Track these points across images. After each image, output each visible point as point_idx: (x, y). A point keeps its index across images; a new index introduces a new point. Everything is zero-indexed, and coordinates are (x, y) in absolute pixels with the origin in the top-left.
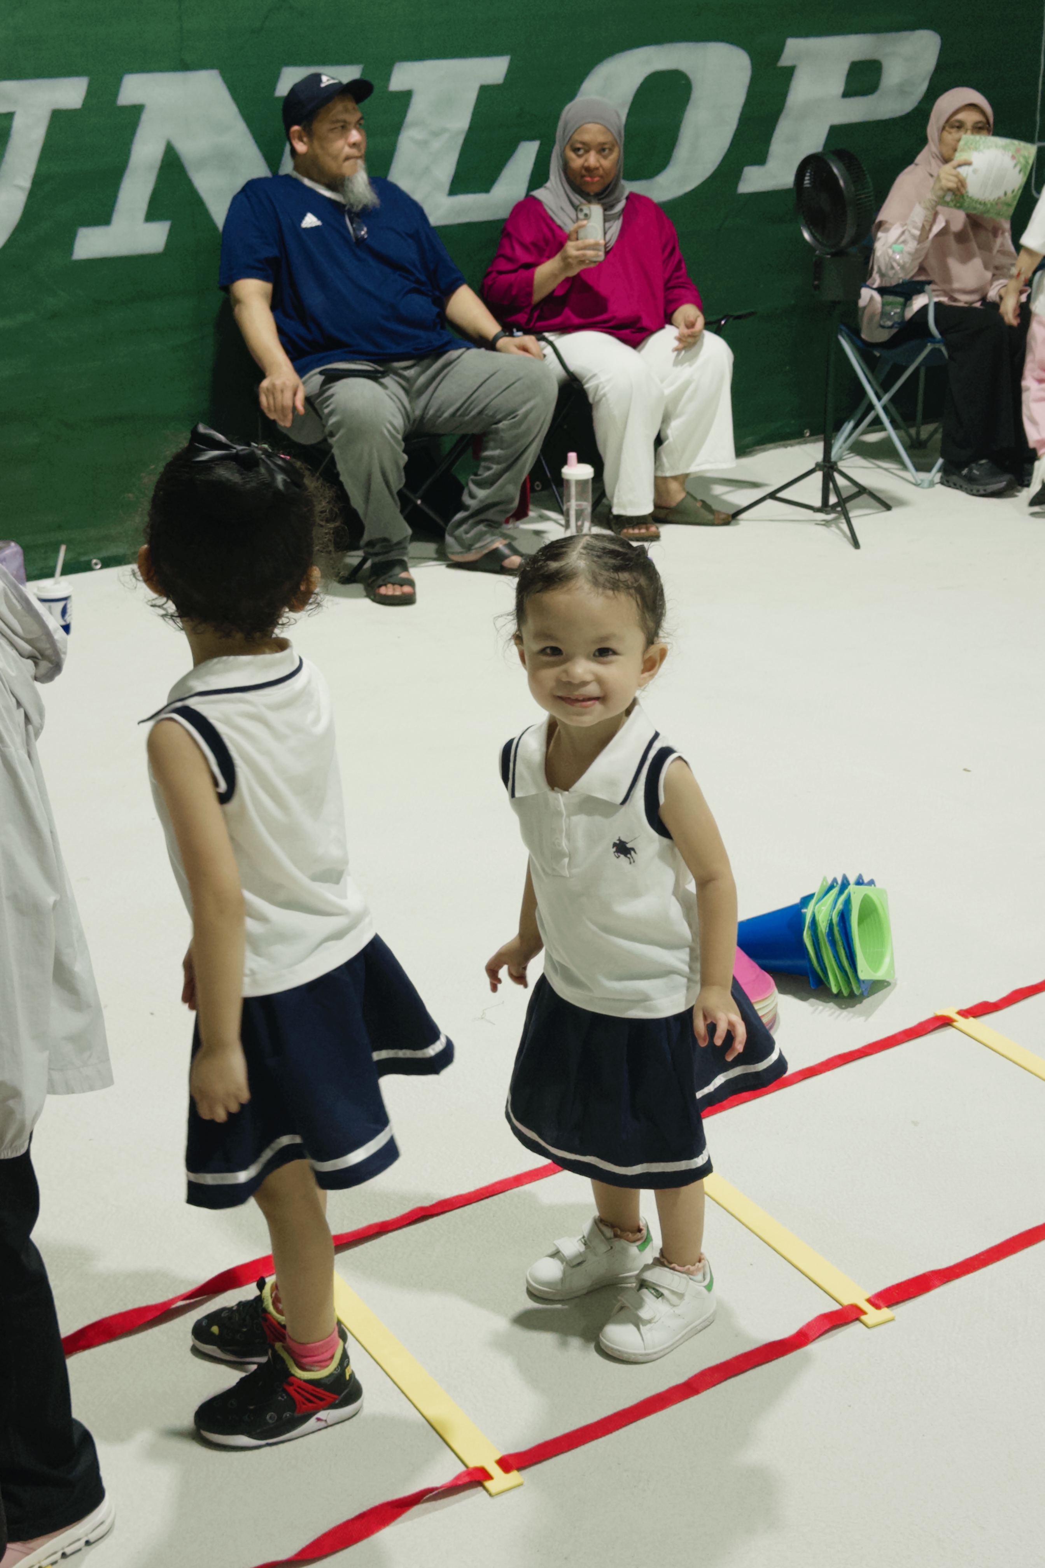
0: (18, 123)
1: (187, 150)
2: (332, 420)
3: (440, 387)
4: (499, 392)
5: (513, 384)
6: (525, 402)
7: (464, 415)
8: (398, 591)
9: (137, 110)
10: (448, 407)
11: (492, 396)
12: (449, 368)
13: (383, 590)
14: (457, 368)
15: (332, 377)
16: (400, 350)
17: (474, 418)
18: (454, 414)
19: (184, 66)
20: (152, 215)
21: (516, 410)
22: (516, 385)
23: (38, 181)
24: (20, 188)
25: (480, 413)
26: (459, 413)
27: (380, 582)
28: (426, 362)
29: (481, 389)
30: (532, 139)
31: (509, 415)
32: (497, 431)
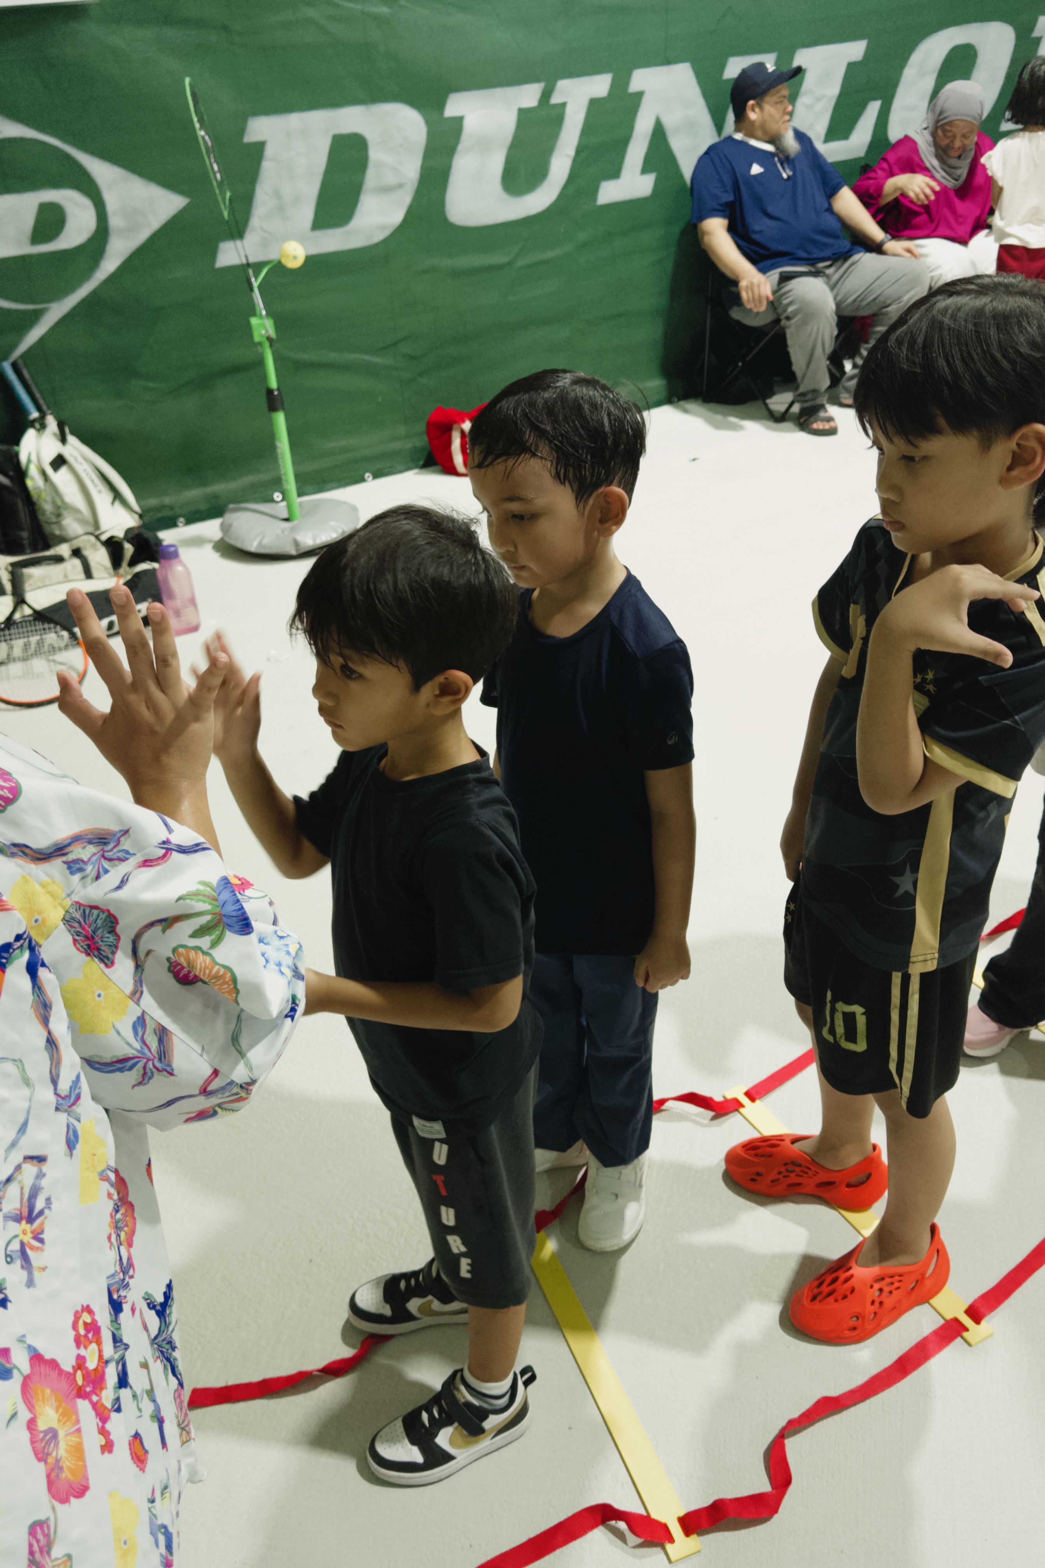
0: (569, 110)
1: (668, 123)
2: (790, 309)
3: (847, 280)
4: (889, 284)
5: (900, 278)
6: (908, 292)
7: (862, 300)
8: (827, 426)
9: (640, 95)
10: (851, 295)
11: (885, 287)
12: (853, 267)
13: (815, 426)
14: (859, 266)
15: (785, 278)
16: (822, 255)
17: (869, 304)
18: (854, 301)
19: (667, 62)
20: (645, 170)
21: (900, 297)
22: (903, 279)
23: (579, 151)
24: (567, 156)
25: (875, 299)
26: (859, 299)
27: (812, 419)
28: (839, 263)
29: (877, 283)
30: (875, 99)
31: (896, 300)
32: (885, 314)
